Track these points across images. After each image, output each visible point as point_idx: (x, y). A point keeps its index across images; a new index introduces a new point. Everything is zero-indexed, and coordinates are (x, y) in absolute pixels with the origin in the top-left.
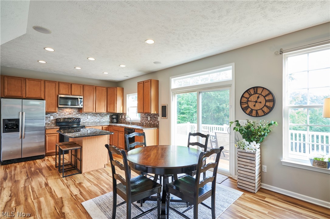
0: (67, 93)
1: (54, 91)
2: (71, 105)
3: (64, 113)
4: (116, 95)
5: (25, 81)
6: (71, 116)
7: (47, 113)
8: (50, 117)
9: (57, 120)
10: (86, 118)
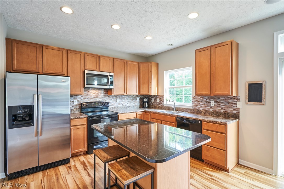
0: (95, 68)
1: (78, 65)
2: (98, 85)
3: (90, 96)
4: (151, 72)
5: (41, 49)
6: (97, 100)
7: (72, 96)
8: (73, 102)
9: (82, 105)
10: (115, 102)
